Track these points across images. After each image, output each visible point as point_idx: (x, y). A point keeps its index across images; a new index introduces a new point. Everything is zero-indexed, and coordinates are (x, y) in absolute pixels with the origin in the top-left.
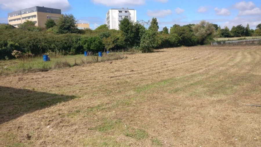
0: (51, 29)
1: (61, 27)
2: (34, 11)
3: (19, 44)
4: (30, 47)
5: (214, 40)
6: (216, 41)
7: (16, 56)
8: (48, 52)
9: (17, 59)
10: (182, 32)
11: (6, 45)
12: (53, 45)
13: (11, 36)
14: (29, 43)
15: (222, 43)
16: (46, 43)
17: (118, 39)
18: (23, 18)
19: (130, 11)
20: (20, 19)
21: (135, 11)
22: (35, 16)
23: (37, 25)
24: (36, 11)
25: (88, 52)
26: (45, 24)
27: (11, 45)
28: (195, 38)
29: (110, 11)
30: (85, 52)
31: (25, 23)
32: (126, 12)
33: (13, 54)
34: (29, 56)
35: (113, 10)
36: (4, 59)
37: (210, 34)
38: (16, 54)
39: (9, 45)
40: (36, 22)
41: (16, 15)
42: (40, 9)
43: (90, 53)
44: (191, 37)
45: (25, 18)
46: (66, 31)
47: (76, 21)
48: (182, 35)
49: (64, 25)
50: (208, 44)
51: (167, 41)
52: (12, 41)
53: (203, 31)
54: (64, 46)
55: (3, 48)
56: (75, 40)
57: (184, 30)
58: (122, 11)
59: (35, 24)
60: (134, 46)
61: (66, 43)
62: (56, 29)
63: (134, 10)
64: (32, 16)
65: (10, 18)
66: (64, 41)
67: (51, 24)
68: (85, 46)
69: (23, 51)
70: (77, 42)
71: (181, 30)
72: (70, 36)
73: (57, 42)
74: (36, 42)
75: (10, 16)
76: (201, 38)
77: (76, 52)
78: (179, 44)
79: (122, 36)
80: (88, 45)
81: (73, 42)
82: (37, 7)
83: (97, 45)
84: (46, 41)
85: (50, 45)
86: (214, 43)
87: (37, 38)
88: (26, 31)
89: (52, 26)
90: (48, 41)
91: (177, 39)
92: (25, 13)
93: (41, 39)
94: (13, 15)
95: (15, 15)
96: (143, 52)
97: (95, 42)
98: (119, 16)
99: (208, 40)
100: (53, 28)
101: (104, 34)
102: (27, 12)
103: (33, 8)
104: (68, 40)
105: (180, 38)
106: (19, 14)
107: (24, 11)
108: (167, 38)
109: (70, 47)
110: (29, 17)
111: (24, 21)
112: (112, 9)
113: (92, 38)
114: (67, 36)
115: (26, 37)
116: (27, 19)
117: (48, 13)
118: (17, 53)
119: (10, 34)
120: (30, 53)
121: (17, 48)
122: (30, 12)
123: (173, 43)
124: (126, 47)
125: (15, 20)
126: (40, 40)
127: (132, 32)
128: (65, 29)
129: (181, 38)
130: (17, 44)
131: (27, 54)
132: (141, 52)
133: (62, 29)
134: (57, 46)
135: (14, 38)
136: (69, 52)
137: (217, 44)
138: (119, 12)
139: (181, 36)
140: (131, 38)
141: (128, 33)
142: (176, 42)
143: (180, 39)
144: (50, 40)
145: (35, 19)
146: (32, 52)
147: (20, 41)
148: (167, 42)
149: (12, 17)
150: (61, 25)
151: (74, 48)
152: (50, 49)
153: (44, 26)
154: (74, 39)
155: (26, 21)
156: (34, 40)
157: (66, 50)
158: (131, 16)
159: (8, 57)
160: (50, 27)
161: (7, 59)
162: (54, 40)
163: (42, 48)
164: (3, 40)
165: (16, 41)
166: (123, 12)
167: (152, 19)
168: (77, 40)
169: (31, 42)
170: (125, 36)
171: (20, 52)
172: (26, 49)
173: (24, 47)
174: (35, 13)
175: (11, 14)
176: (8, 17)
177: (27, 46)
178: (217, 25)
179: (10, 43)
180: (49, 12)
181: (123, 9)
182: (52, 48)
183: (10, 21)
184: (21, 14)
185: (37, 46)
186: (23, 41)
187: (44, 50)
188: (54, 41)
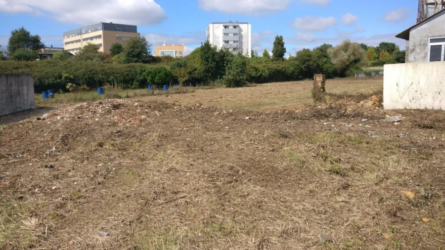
0: (117, 56)
1: (129, 54)
2: (98, 30)
3: (74, 76)
4: (86, 79)
5: (362, 70)
6: (364, 71)
7: (70, 89)
8: (105, 85)
9: (72, 93)
10: (305, 58)
11: (60, 77)
12: (111, 78)
13: (66, 68)
14: (84, 75)
15: (373, 74)
16: (104, 75)
17: (195, 70)
18: (84, 40)
19: (240, 25)
20: (79, 41)
21: (250, 25)
22: (99, 37)
23: (101, 50)
24: (101, 29)
25: (152, 85)
26: (110, 50)
27: (66, 78)
28: (330, 68)
29: (211, 25)
30: (149, 86)
31: (86, 47)
32: (235, 27)
33: (68, 87)
34: (84, 89)
35: (214, 25)
36: (59, 92)
37: (356, 61)
38: (70, 87)
39: (63, 78)
40: (100, 45)
41: (75, 36)
42: (107, 27)
43: (154, 87)
44: (323, 65)
45: (87, 39)
46: (136, 59)
47: (149, 46)
48: (306, 63)
49: (132, 51)
50: (351, 75)
51: (279, 72)
52: (67, 73)
53: (344, 56)
54: (125, 78)
55: (58, 80)
56: (139, 72)
57: (309, 56)
58: (228, 26)
59: (98, 49)
60: (217, 78)
61: (128, 75)
62: (122, 56)
63: (247, 25)
64: (96, 37)
65: (67, 40)
66: (125, 73)
67: (117, 49)
68: (149, 79)
69: (78, 84)
70: (141, 74)
71: (304, 56)
72: (133, 67)
73: (117, 73)
74: (93, 74)
75: (66, 37)
76: (341, 67)
77: (139, 86)
78: (300, 77)
79: (200, 65)
80: (152, 77)
81: (137, 74)
82: (103, 23)
83: (163, 77)
84: (104, 73)
85: (109, 77)
86: (360, 75)
87: (93, 70)
88: (82, 62)
89: (118, 53)
90: (105, 73)
91: (298, 69)
92: (87, 32)
93: (98, 71)
94: (71, 36)
95: (73, 35)
96: (227, 87)
97: (161, 74)
98: (225, 34)
99: (351, 69)
100: (119, 54)
101: (178, 64)
102: (90, 31)
103: (98, 25)
104: (131, 71)
105: (303, 67)
106: (78, 34)
107: (85, 29)
108: (280, 68)
109: (133, 80)
110: (92, 38)
111: (85, 44)
112: (213, 23)
113: (157, 69)
114: (129, 67)
115: (81, 69)
116: (89, 41)
117: (118, 32)
118: (72, 86)
119: (65, 65)
120: (86, 87)
121: (72, 81)
122: (94, 31)
123: (290, 74)
124: (207, 80)
125: (72, 42)
126: (96, 72)
127: (214, 60)
128: (133, 56)
129: (305, 67)
130: (71, 76)
131: (82, 87)
132: (225, 86)
133: (130, 57)
134: (116, 79)
135: (69, 69)
136: (132, 85)
137: (364, 76)
138: (223, 28)
139: (304, 64)
140: (212, 68)
141: (208, 61)
142: (296, 73)
143: (302, 69)
144: (108, 71)
145: (100, 41)
146: (88, 86)
147: (75, 73)
148: (280, 74)
149: (69, 38)
150: (129, 51)
151: (137, 81)
152: (108, 82)
153: (109, 52)
154: (138, 70)
155: (87, 44)
156: (91, 71)
157: (127, 83)
158: (242, 33)
159: (62, 90)
160: (116, 54)
161: (62, 92)
162: (113, 71)
163: (99, 81)
164: (58, 72)
165: (71, 73)
166: (231, 27)
167: (276, 38)
168: (142, 71)
169: (86, 74)
170: (205, 67)
171: (74, 85)
172: (81, 82)
173: (79, 80)
174: (100, 32)
175: (68, 34)
176: (64, 38)
177: (82, 78)
178: (394, 44)
179: (65, 75)
180: (119, 30)
181: (231, 22)
182: (110, 81)
183: (67, 43)
184: (81, 34)
185: (94, 79)
186: (78, 73)
187: (101, 83)
188: (114, 73)
